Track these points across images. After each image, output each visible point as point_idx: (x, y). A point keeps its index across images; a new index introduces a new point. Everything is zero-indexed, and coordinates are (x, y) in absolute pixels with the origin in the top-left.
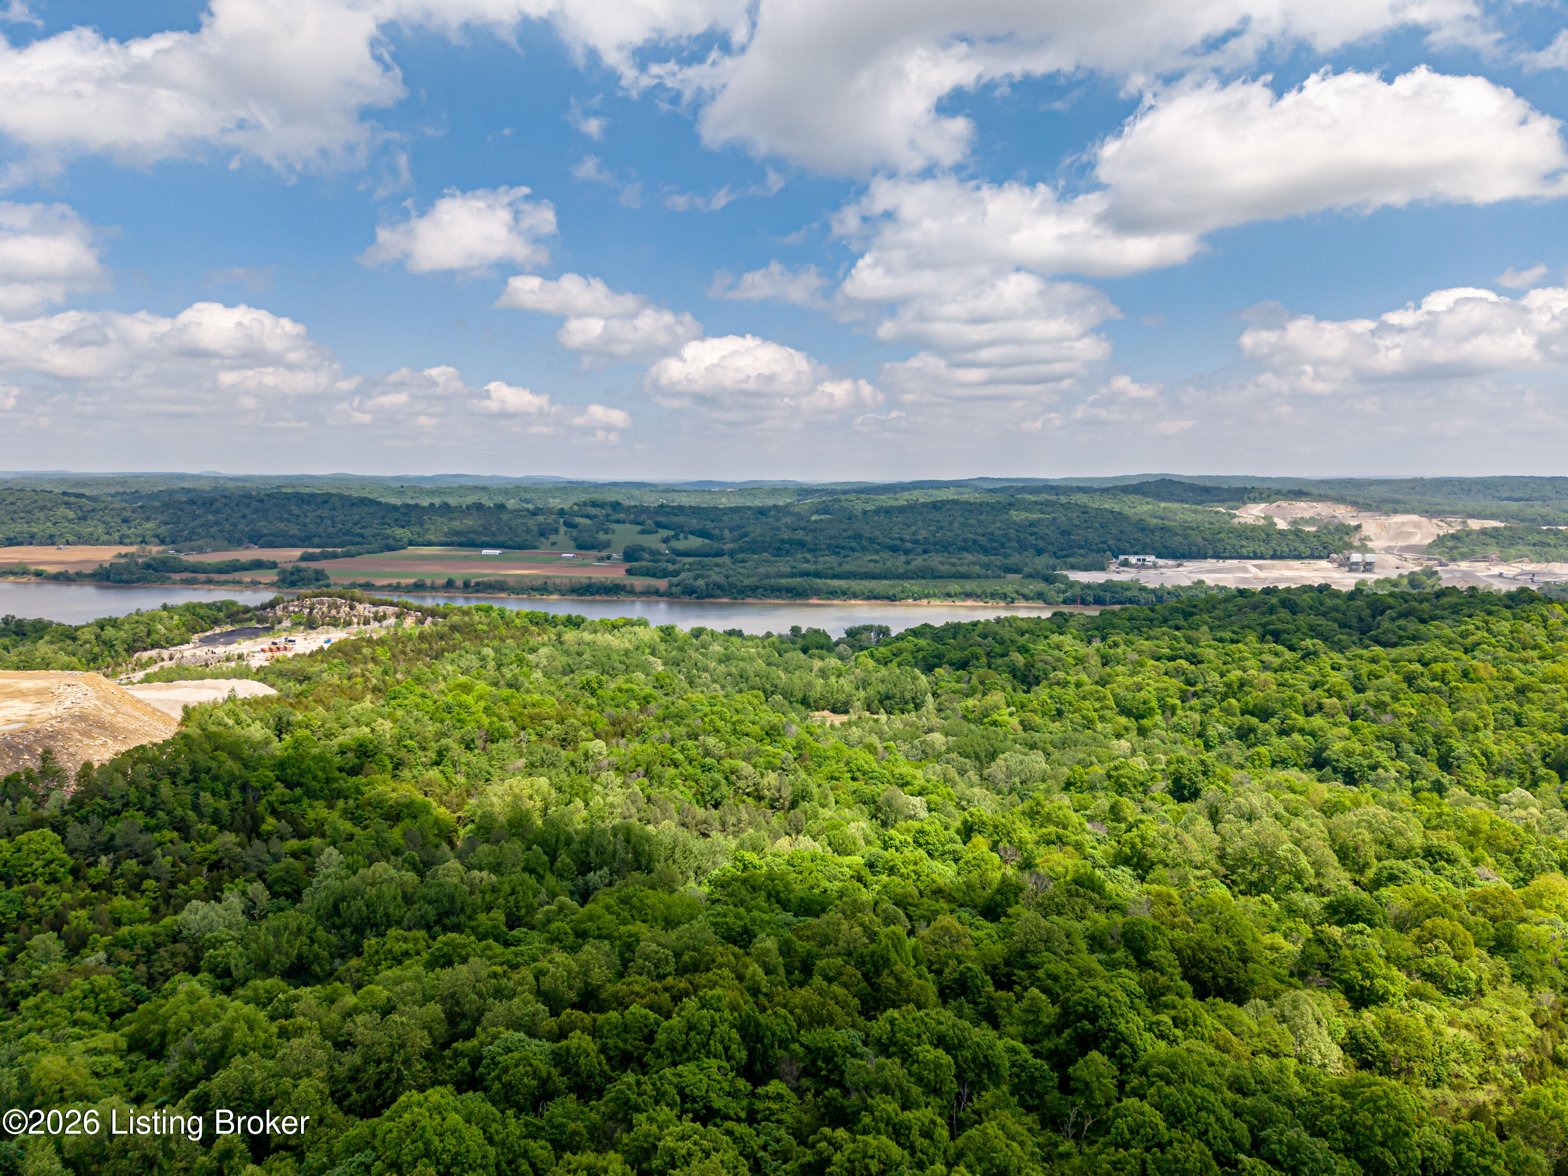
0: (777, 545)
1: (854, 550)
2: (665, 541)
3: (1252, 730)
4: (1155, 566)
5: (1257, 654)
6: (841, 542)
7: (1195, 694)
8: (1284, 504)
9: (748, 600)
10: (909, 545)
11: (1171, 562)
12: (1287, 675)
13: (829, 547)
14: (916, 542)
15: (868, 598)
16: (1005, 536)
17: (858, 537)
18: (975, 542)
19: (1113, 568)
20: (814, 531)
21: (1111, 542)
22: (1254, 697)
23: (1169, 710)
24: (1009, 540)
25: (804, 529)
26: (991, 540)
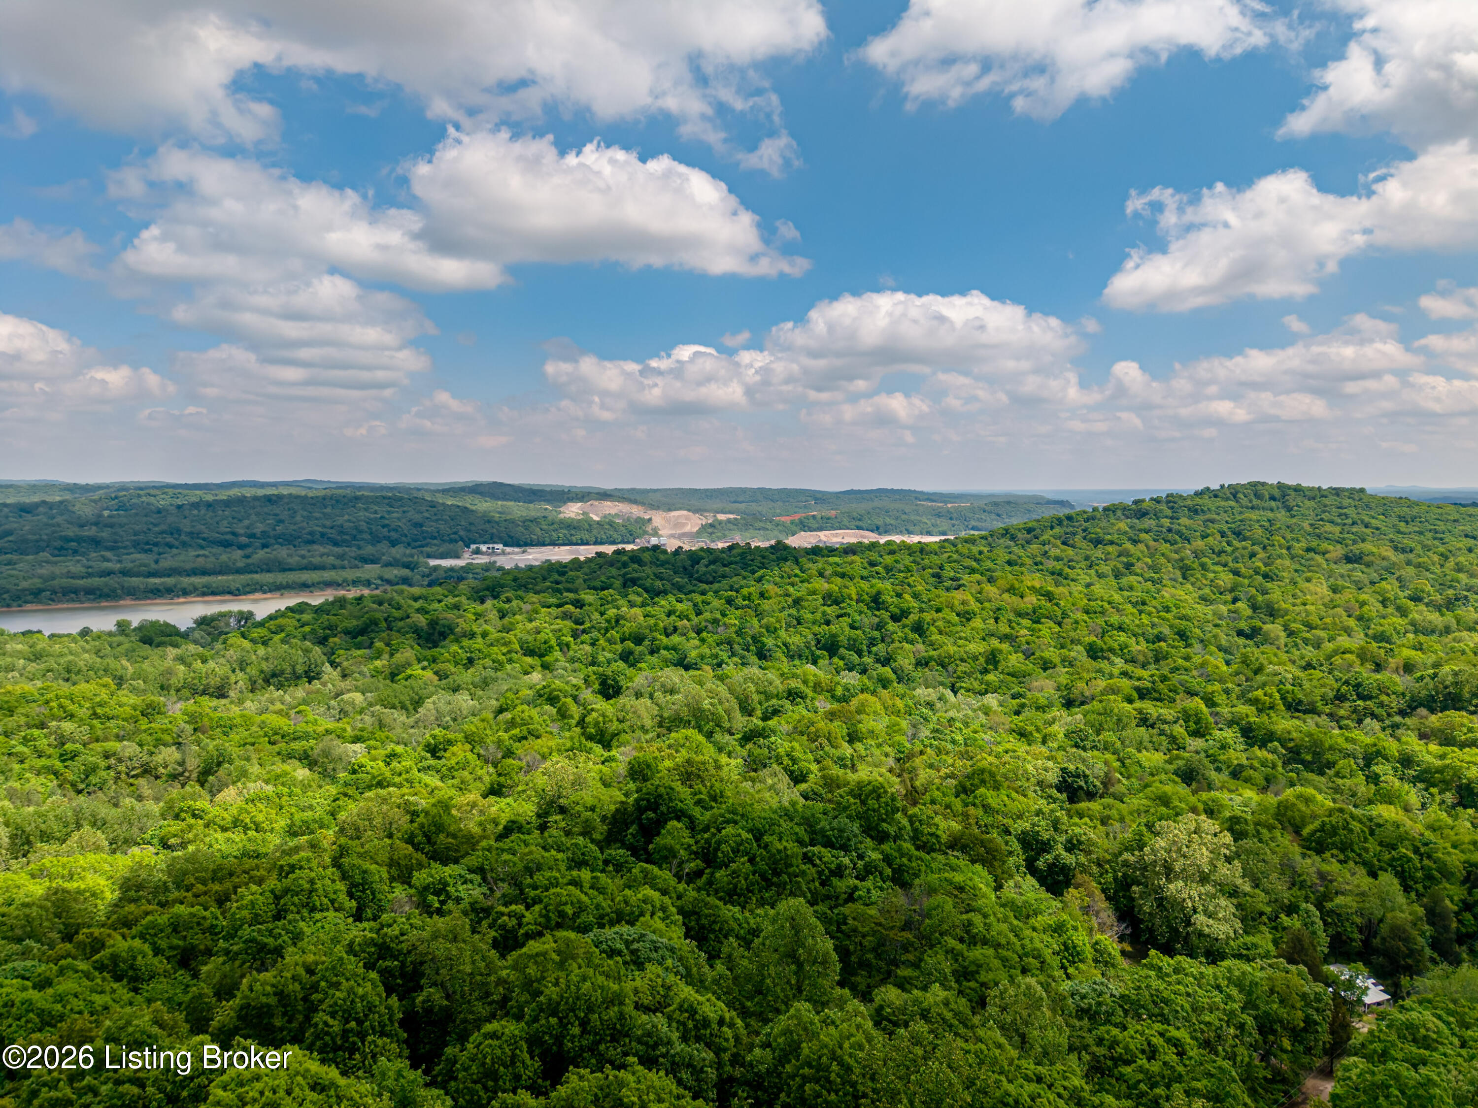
0: (57, 543)
1: (171, 546)
3: (631, 653)
4: (503, 553)
5: (624, 596)
6: (151, 538)
7: (584, 631)
8: (596, 503)
10: (244, 540)
11: (516, 550)
13: (136, 545)
14: (253, 536)
15: (204, 594)
16: (356, 528)
17: (175, 531)
18: (323, 535)
19: (466, 555)
20: (112, 526)
21: (462, 533)
22: (628, 627)
23: (564, 647)
24: (361, 532)
25: (94, 525)
26: (341, 533)
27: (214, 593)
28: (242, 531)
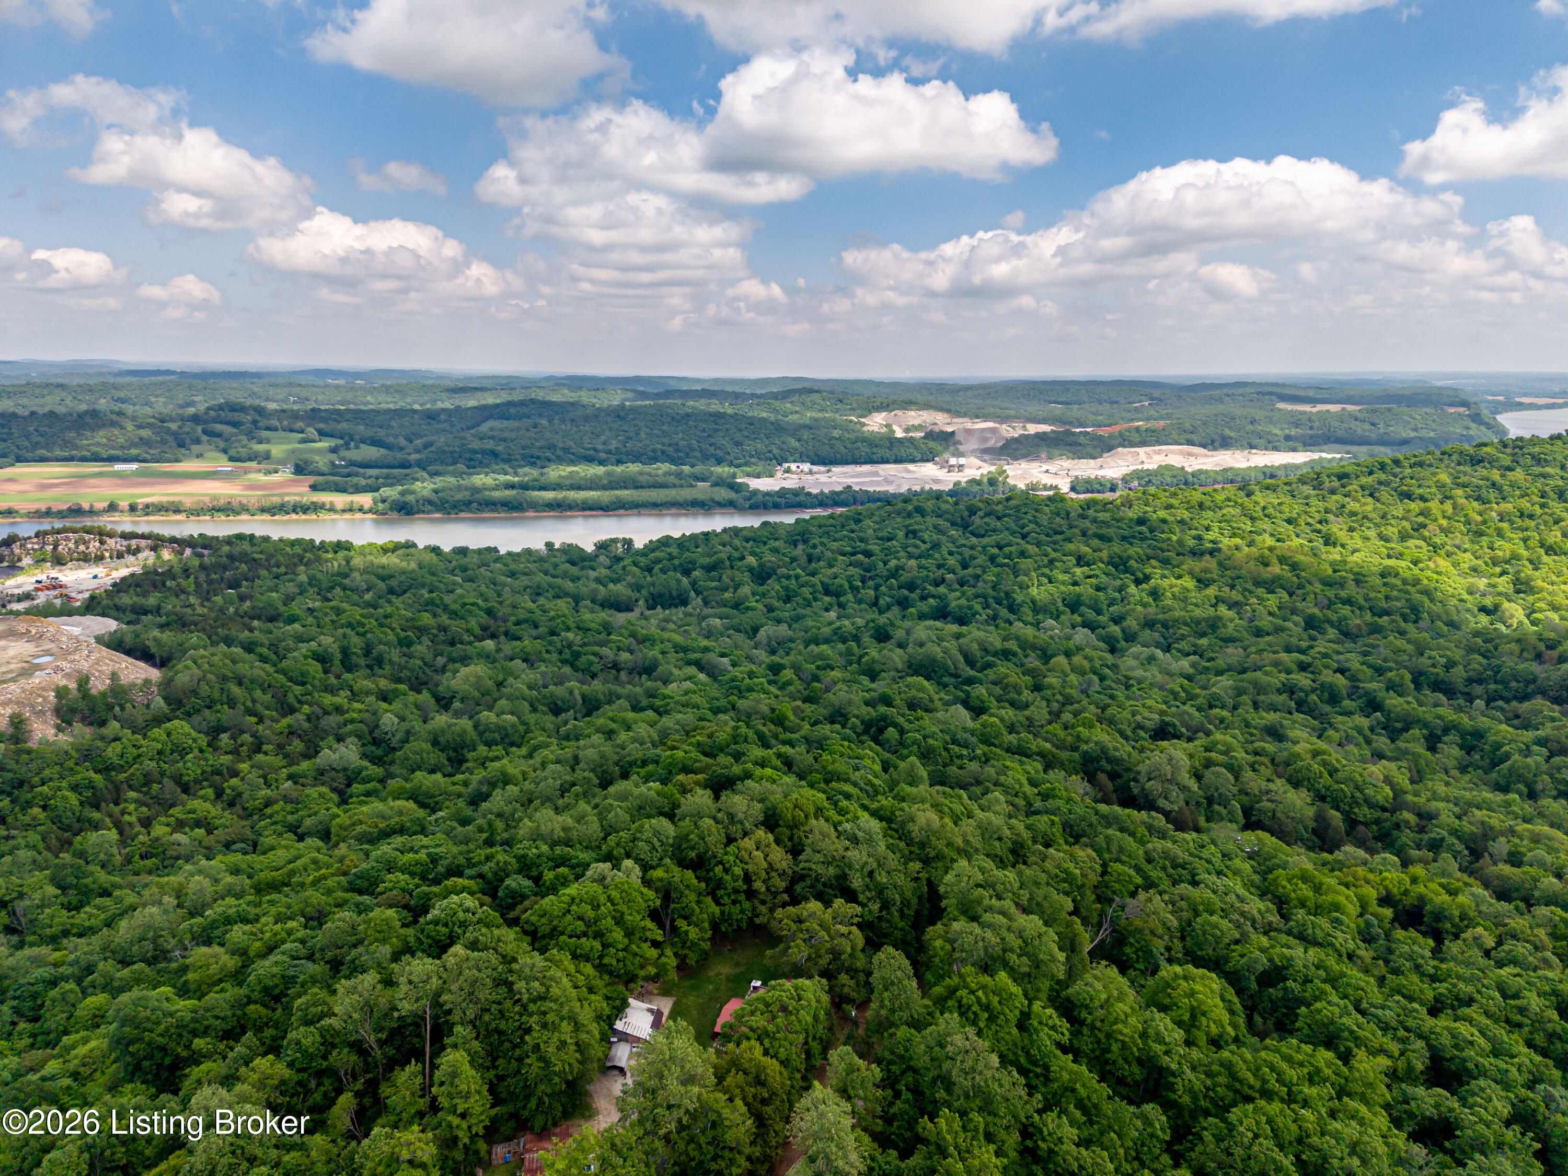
0: (468, 455)
1: (549, 460)
2: (334, 450)
3: (906, 598)
4: (811, 472)
5: (905, 547)
6: (536, 452)
7: (870, 578)
8: (899, 413)
9: (463, 515)
10: (603, 455)
11: (822, 469)
12: (923, 561)
13: (524, 457)
14: (609, 452)
15: (584, 509)
16: (689, 446)
17: (552, 447)
18: (663, 452)
19: (779, 474)
20: (505, 440)
21: (775, 451)
23: (855, 590)
24: (693, 450)
25: (492, 438)
26: (678, 450)
27: (590, 509)
28: (600, 447)
